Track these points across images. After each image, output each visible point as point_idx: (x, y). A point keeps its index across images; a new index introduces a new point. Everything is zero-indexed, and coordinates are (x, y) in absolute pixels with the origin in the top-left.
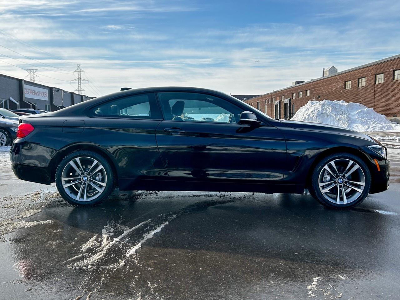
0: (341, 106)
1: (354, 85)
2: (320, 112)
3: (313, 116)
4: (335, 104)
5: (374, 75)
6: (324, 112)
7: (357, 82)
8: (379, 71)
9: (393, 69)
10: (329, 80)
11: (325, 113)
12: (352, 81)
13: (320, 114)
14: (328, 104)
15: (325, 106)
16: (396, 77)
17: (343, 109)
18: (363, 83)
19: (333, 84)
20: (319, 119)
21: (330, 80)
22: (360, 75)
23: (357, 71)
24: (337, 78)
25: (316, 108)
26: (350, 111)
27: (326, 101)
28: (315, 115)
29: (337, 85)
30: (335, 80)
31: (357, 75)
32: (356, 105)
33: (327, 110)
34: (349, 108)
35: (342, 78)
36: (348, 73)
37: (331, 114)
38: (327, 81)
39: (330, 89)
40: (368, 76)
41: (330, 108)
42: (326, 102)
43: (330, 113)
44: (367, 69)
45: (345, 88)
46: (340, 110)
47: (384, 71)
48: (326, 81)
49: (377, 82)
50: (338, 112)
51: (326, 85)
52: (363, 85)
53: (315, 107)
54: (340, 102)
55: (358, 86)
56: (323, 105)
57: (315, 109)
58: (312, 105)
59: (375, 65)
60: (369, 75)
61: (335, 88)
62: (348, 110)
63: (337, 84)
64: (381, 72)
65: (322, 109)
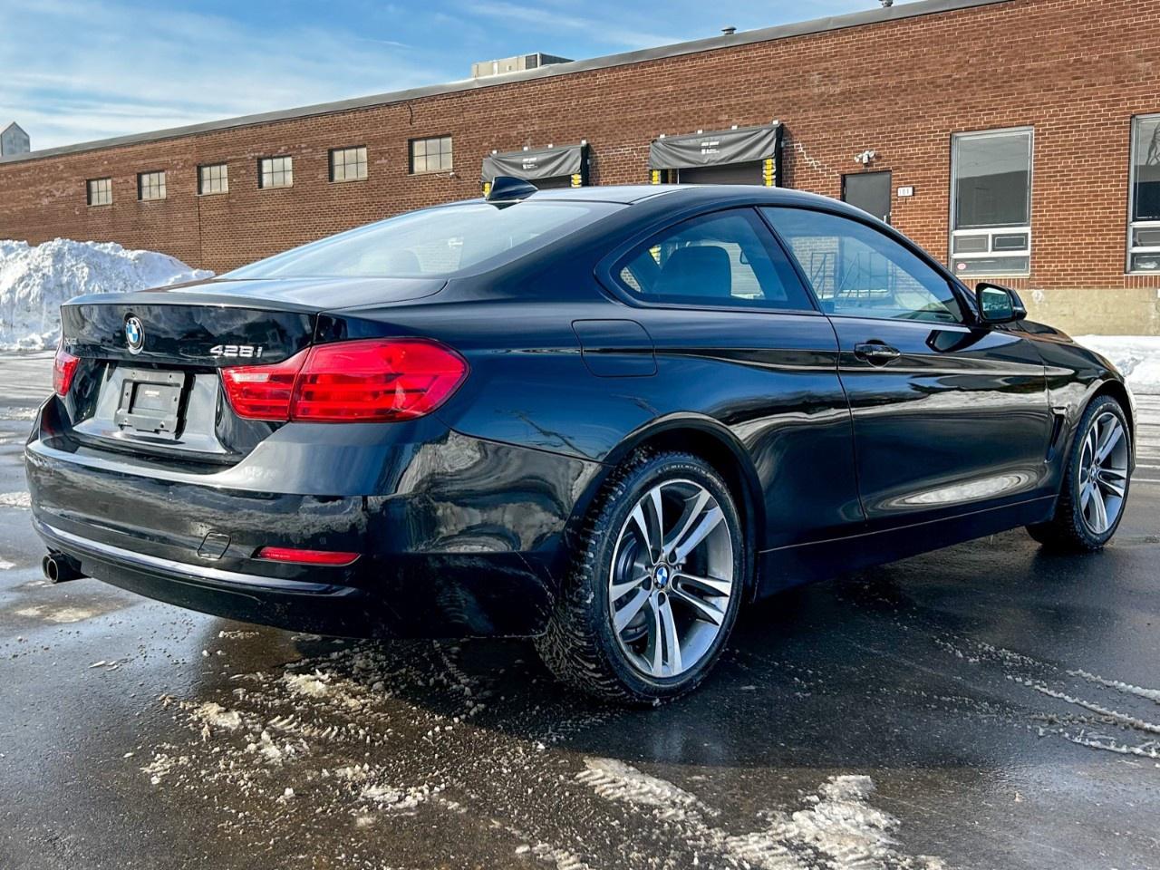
0: (116, 261)
1: (124, 192)
2: (52, 279)
3: (30, 292)
4: (95, 254)
5: (195, 168)
6: (65, 279)
7: (136, 185)
8: (210, 155)
9: (256, 154)
10: (20, 171)
11: (69, 283)
12: (115, 179)
13: (51, 286)
14: (73, 252)
15: (65, 261)
16: (266, 180)
17: (123, 272)
18: (155, 188)
19: (41, 184)
20: (51, 303)
21: (27, 170)
22: (142, 162)
23: (131, 149)
24: (55, 166)
25: (32, 267)
26: (147, 280)
27: (64, 244)
28: (36, 290)
29: (58, 190)
30: (49, 172)
31: (133, 163)
32: (160, 258)
33: (73, 275)
34: (141, 269)
35: (75, 168)
36: (99, 154)
37: (91, 288)
38: (17, 173)
39: (28, 200)
40: (173, 168)
41: (83, 268)
42: (66, 248)
43: (85, 285)
44: (168, 144)
45: (89, 203)
46: (117, 276)
47: (229, 158)
48: (10, 172)
49: (206, 190)
50: (111, 280)
51: (9, 188)
52: (155, 197)
53: (28, 260)
54: (109, 247)
55: (140, 198)
56: (58, 256)
57: (30, 269)
58: (6, 256)
59: (195, 134)
60: (178, 164)
61: (50, 199)
62: (141, 274)
63: (55, 185)
64: (216, 161)
65: (55, 270)
